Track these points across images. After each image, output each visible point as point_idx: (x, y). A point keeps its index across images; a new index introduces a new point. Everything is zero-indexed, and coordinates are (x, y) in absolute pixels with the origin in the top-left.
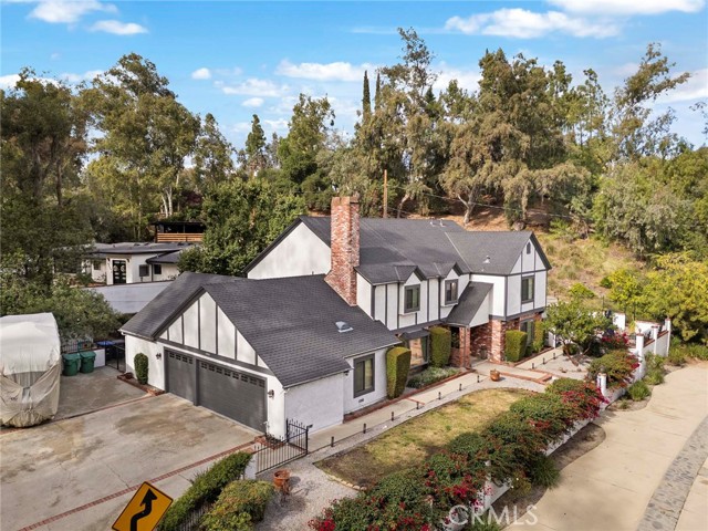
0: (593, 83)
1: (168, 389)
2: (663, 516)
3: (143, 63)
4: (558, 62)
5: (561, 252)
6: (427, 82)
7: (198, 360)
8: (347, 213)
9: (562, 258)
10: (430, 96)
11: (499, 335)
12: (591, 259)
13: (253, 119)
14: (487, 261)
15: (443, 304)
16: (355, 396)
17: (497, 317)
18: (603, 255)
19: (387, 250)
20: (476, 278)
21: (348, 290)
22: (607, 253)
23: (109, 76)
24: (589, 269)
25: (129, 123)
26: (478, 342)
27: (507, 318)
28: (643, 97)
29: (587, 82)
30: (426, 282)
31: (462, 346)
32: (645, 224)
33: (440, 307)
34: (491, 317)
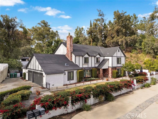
0: (145, 20)
1: (29, 80)
2: (140, 109)
3: (45, 22)
4: (134, 14)
5: (134, 57)
6: (104, 21)
7: (33, 72)
8: (69, 39)
9: (134, 58)
10: (105, 24)
11: (111, 71)
12: (141, 58)
13: (69, 34)
14: (108, 54)
15: (96, 63)
16: (68, 81)
17: (110, 67)
18: (145, 57)
19: (82, 50)
20: (105, 58)
21: (70, 57)
22: (146, 57)
23: (38, 24)
24: (141, 60)
25: (39, 33)
26: (106, 74)
27: (112, 67)
28: (154, 19)
29: (144, 20)
30: (91, 57)
31: (100, 73)
32: (154, 48)
33: (95, 64)
34: (109, 67)
